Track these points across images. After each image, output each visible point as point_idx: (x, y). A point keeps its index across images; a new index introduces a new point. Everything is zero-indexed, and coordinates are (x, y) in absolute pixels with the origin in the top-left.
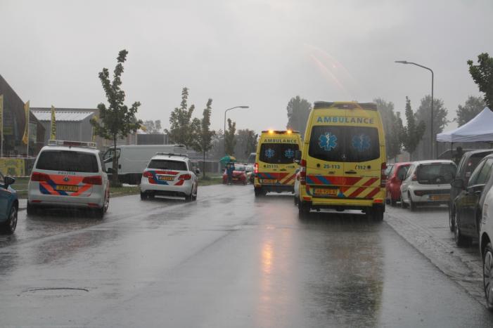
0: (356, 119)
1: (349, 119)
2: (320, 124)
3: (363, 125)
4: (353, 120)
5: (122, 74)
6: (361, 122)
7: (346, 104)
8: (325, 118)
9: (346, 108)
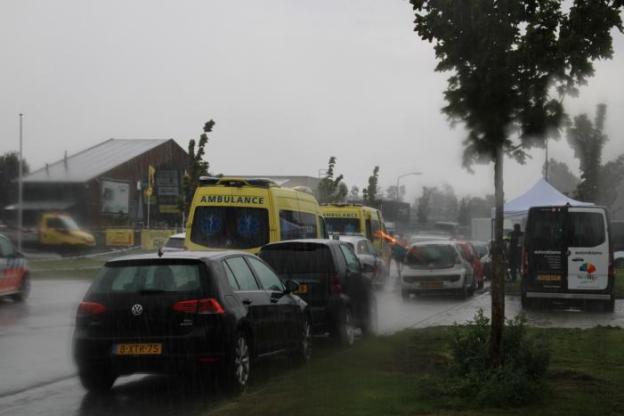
0: (243, 199)
1: (236, 199)
2: (204, 204)
3: (251, 205)
4: (240, 200)
5: (206, 144)
6: (249, 202)
7: (233, 181)
8: (210, 197)
9: (233, 186)
